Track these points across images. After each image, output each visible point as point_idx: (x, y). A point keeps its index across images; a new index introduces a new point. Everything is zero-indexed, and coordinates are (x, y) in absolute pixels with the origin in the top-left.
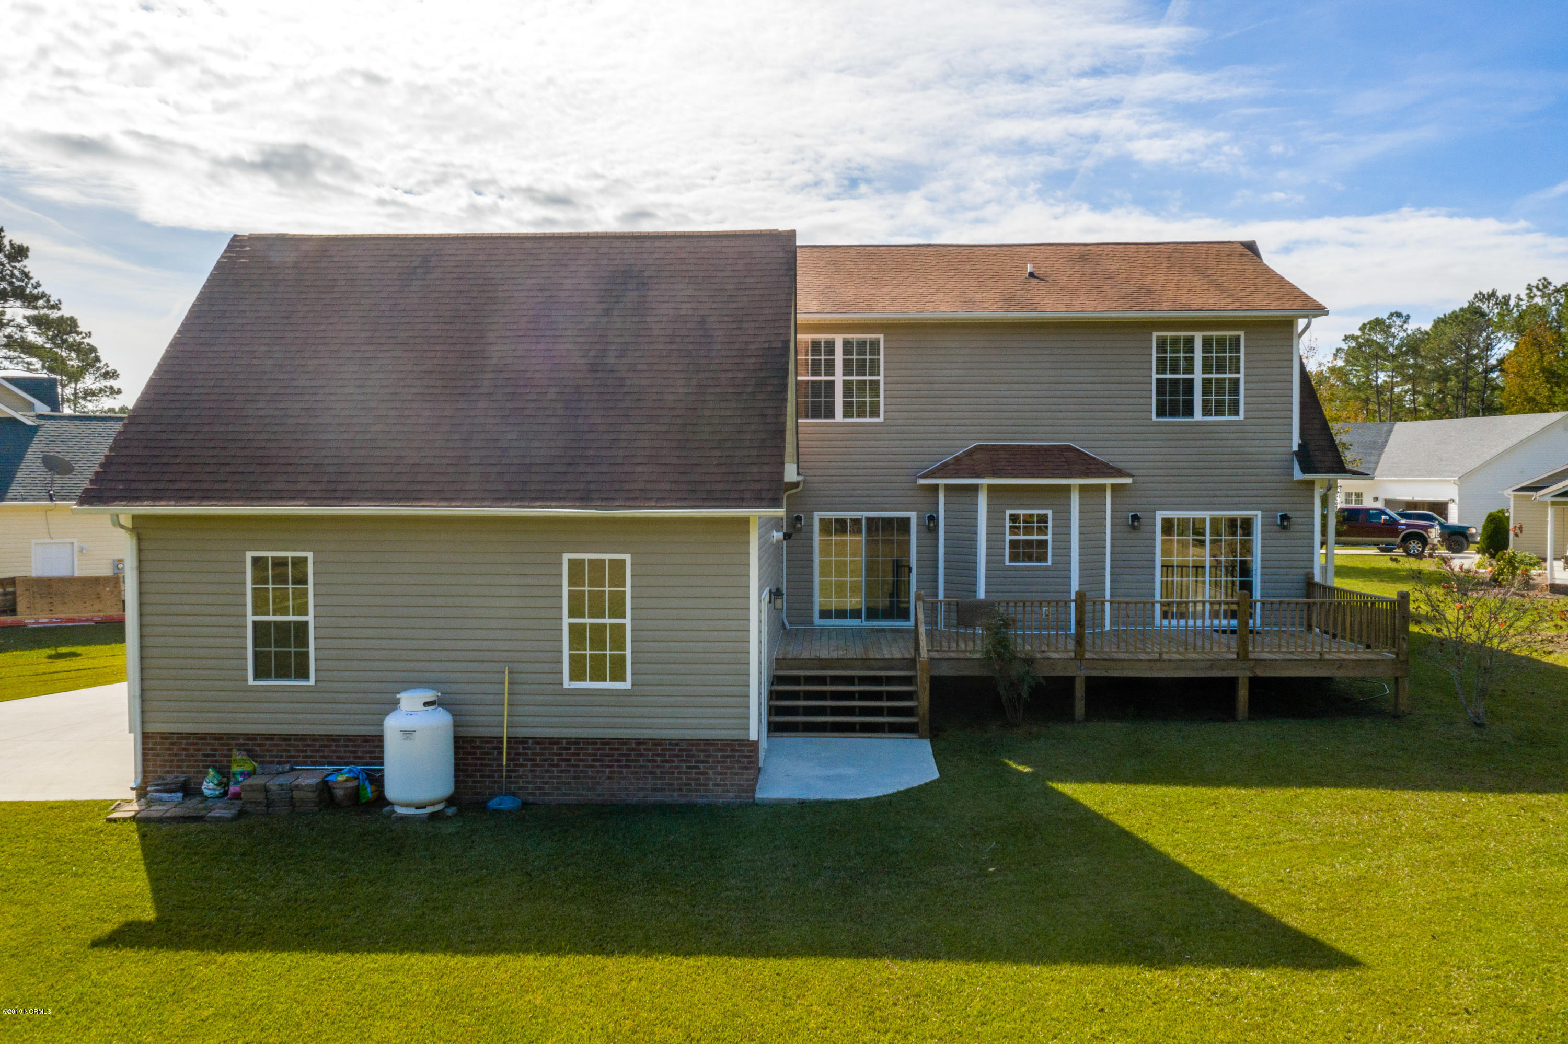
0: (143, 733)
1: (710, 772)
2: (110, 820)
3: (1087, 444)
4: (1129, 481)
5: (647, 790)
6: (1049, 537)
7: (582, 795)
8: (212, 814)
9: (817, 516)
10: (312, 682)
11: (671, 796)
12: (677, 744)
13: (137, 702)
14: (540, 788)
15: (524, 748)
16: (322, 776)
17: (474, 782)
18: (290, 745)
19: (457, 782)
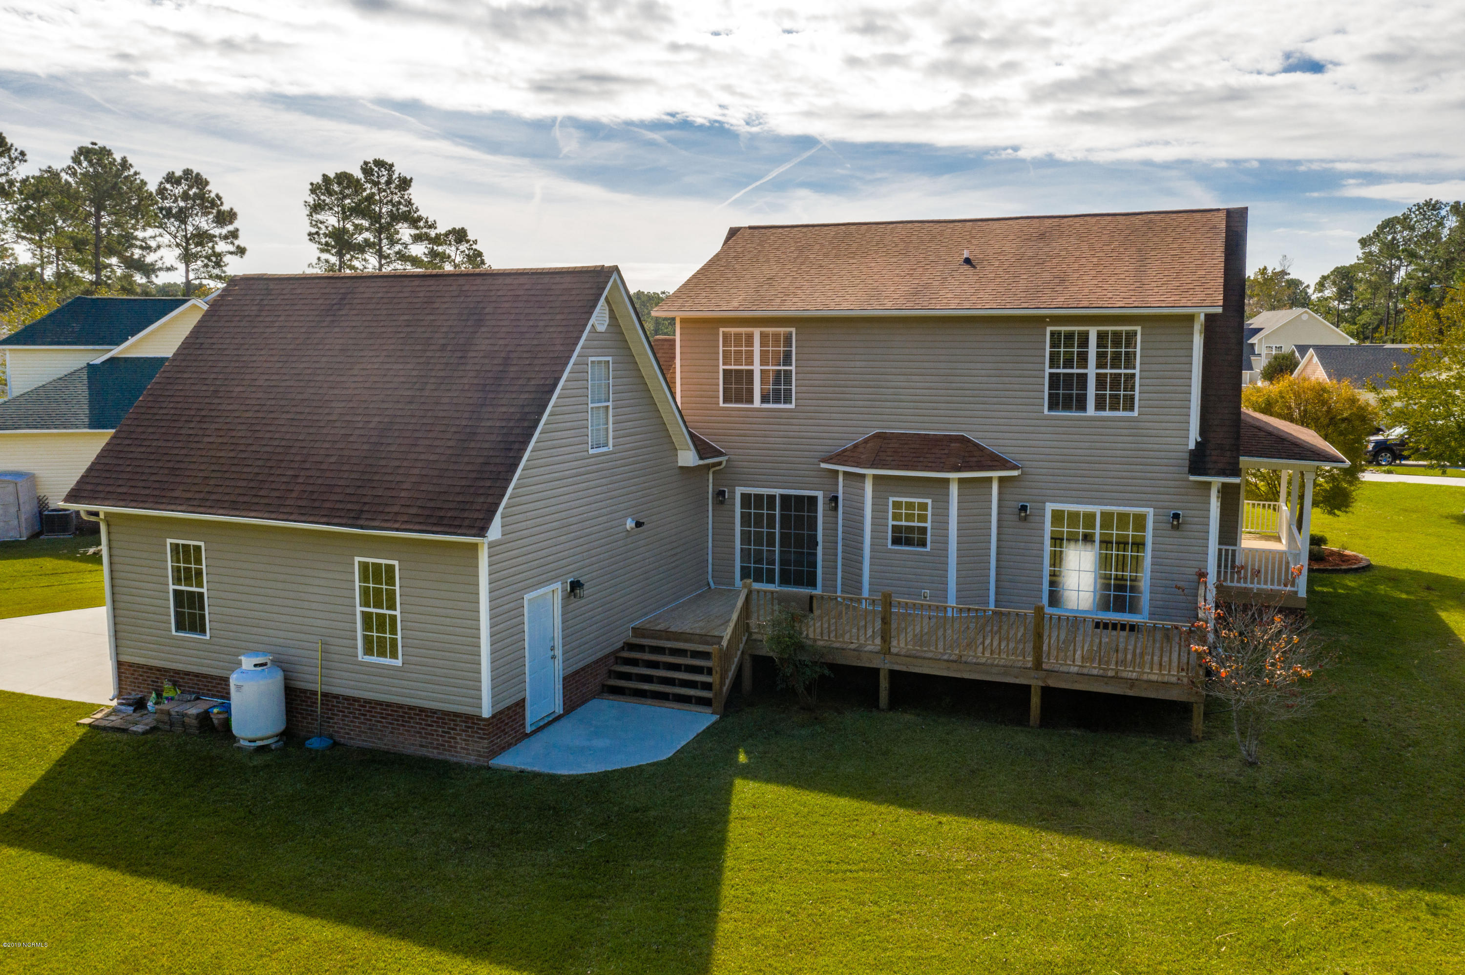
0: (118, 662)
1: (458, 737)
2: (78, 724)
3: (980, 434)
4: (1015, 473)
5: (416, 745)
6: (928, 525)
7: (374, 742)
8: (134, 729)
9: (739, 491)
10: (208, 637)
11: (433, 753)
12: (435, 713)
13: (113, 639)
14: (348, 734)
15: (337, 702)
16: (208, 707)
17: (307, 723)
18: (199, 681)
19: (287, 723)
